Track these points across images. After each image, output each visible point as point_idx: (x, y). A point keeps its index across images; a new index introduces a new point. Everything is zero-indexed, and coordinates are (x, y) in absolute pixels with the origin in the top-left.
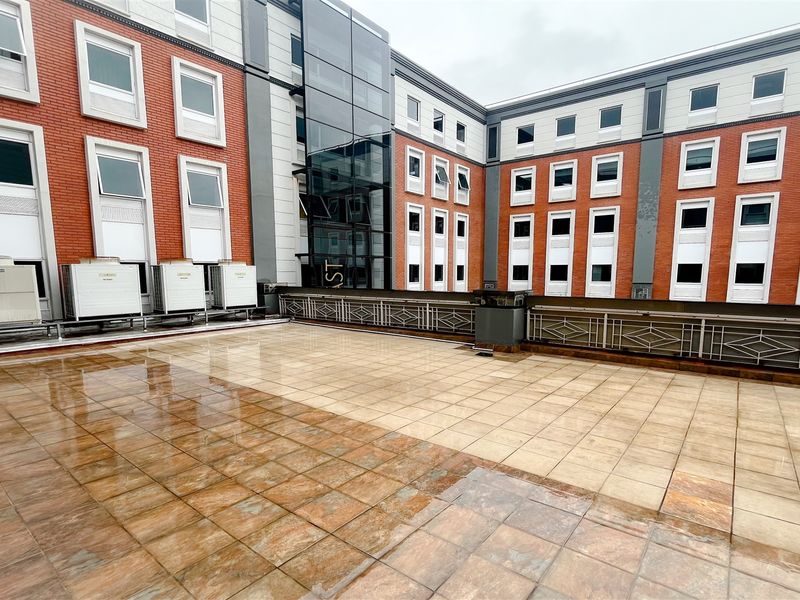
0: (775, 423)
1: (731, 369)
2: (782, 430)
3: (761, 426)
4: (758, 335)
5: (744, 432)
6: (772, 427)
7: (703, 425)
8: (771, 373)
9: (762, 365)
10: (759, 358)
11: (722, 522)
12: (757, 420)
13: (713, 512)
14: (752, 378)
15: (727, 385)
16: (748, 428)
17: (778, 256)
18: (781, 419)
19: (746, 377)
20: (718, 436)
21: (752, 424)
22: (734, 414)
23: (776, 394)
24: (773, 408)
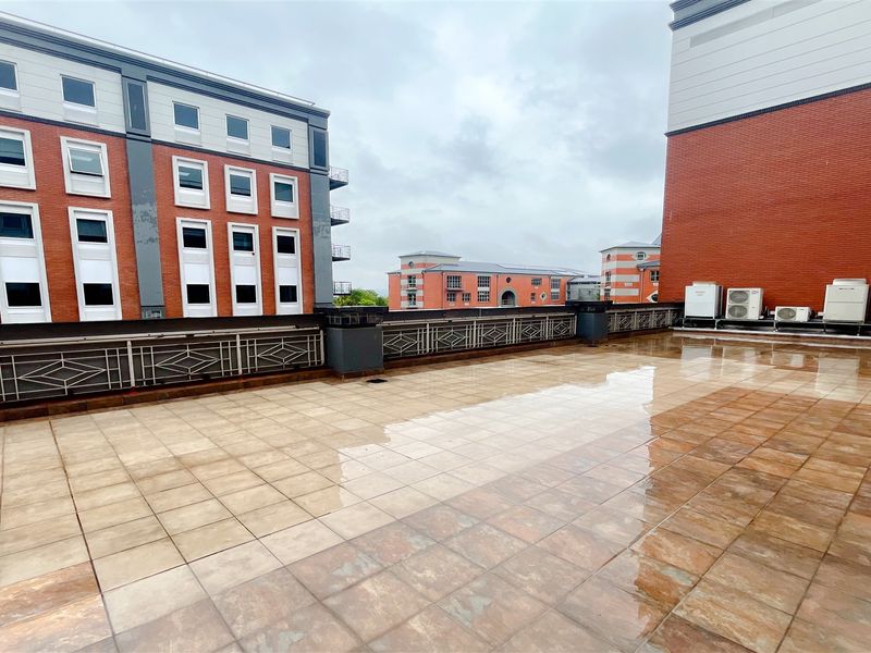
0: (106, 457)
1: (37, 407)
2: (117, 462)
3: (94, 465)
4: (58, 361)
5: (78, 481)
6: (106, 463)
7: (21, 494)
8: (84, 401)
9: (72, 395)
10: (66, 387)
11: (97, 626)
12: (87, 461)
13: (80, 621)
14: (65, 413)
15: (37, 430)
16: (81, 475)
17: (52, 275)
18: (111, 450)
19: (57, 413)
20: (47, 502)
21: (84, 467)
22: (57, 463)
23: (97, 423)
24: (98, 441)
